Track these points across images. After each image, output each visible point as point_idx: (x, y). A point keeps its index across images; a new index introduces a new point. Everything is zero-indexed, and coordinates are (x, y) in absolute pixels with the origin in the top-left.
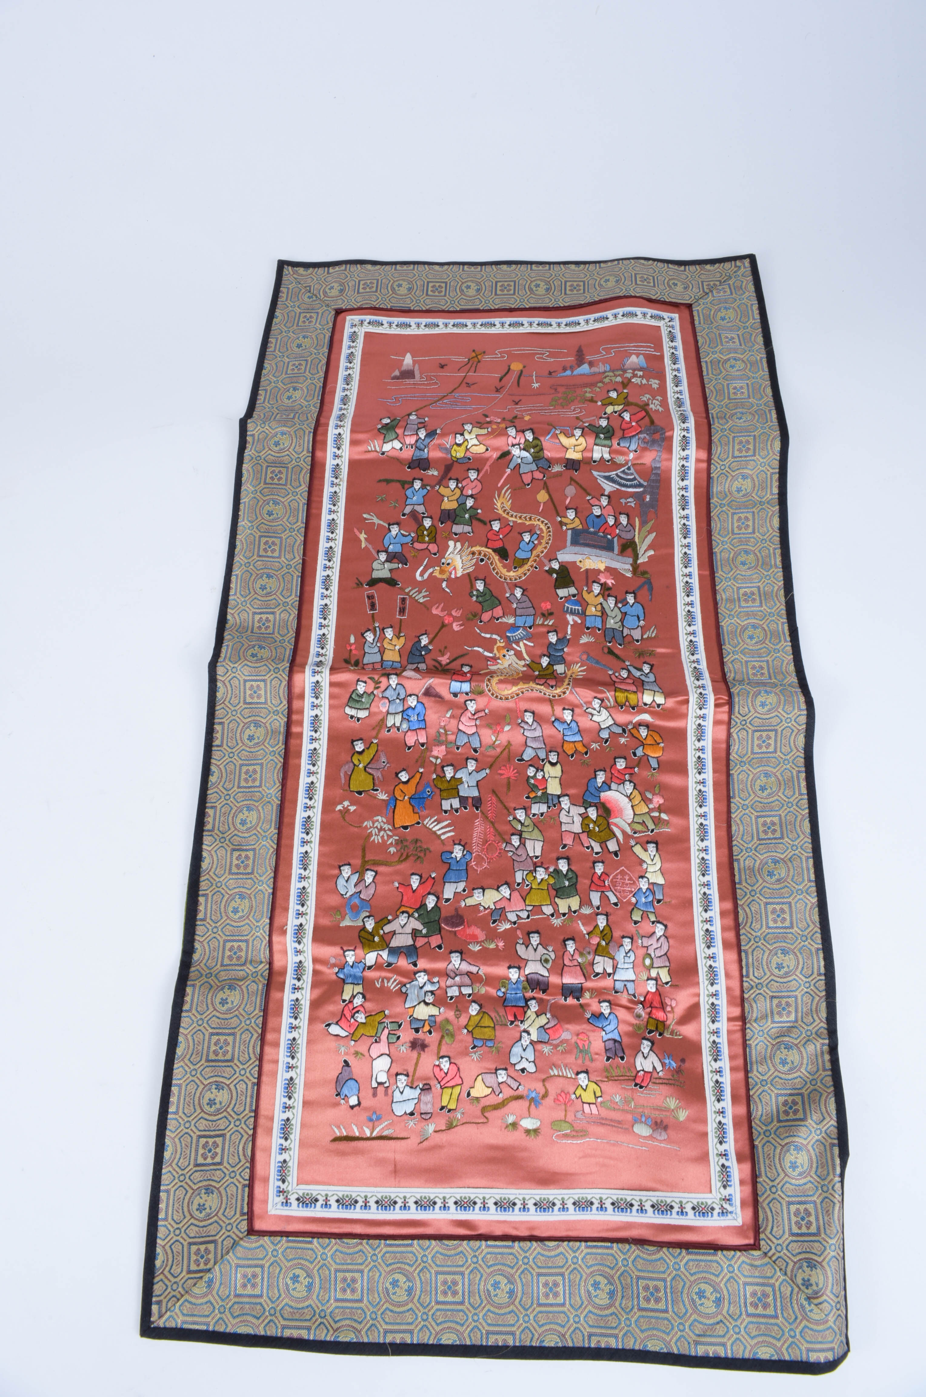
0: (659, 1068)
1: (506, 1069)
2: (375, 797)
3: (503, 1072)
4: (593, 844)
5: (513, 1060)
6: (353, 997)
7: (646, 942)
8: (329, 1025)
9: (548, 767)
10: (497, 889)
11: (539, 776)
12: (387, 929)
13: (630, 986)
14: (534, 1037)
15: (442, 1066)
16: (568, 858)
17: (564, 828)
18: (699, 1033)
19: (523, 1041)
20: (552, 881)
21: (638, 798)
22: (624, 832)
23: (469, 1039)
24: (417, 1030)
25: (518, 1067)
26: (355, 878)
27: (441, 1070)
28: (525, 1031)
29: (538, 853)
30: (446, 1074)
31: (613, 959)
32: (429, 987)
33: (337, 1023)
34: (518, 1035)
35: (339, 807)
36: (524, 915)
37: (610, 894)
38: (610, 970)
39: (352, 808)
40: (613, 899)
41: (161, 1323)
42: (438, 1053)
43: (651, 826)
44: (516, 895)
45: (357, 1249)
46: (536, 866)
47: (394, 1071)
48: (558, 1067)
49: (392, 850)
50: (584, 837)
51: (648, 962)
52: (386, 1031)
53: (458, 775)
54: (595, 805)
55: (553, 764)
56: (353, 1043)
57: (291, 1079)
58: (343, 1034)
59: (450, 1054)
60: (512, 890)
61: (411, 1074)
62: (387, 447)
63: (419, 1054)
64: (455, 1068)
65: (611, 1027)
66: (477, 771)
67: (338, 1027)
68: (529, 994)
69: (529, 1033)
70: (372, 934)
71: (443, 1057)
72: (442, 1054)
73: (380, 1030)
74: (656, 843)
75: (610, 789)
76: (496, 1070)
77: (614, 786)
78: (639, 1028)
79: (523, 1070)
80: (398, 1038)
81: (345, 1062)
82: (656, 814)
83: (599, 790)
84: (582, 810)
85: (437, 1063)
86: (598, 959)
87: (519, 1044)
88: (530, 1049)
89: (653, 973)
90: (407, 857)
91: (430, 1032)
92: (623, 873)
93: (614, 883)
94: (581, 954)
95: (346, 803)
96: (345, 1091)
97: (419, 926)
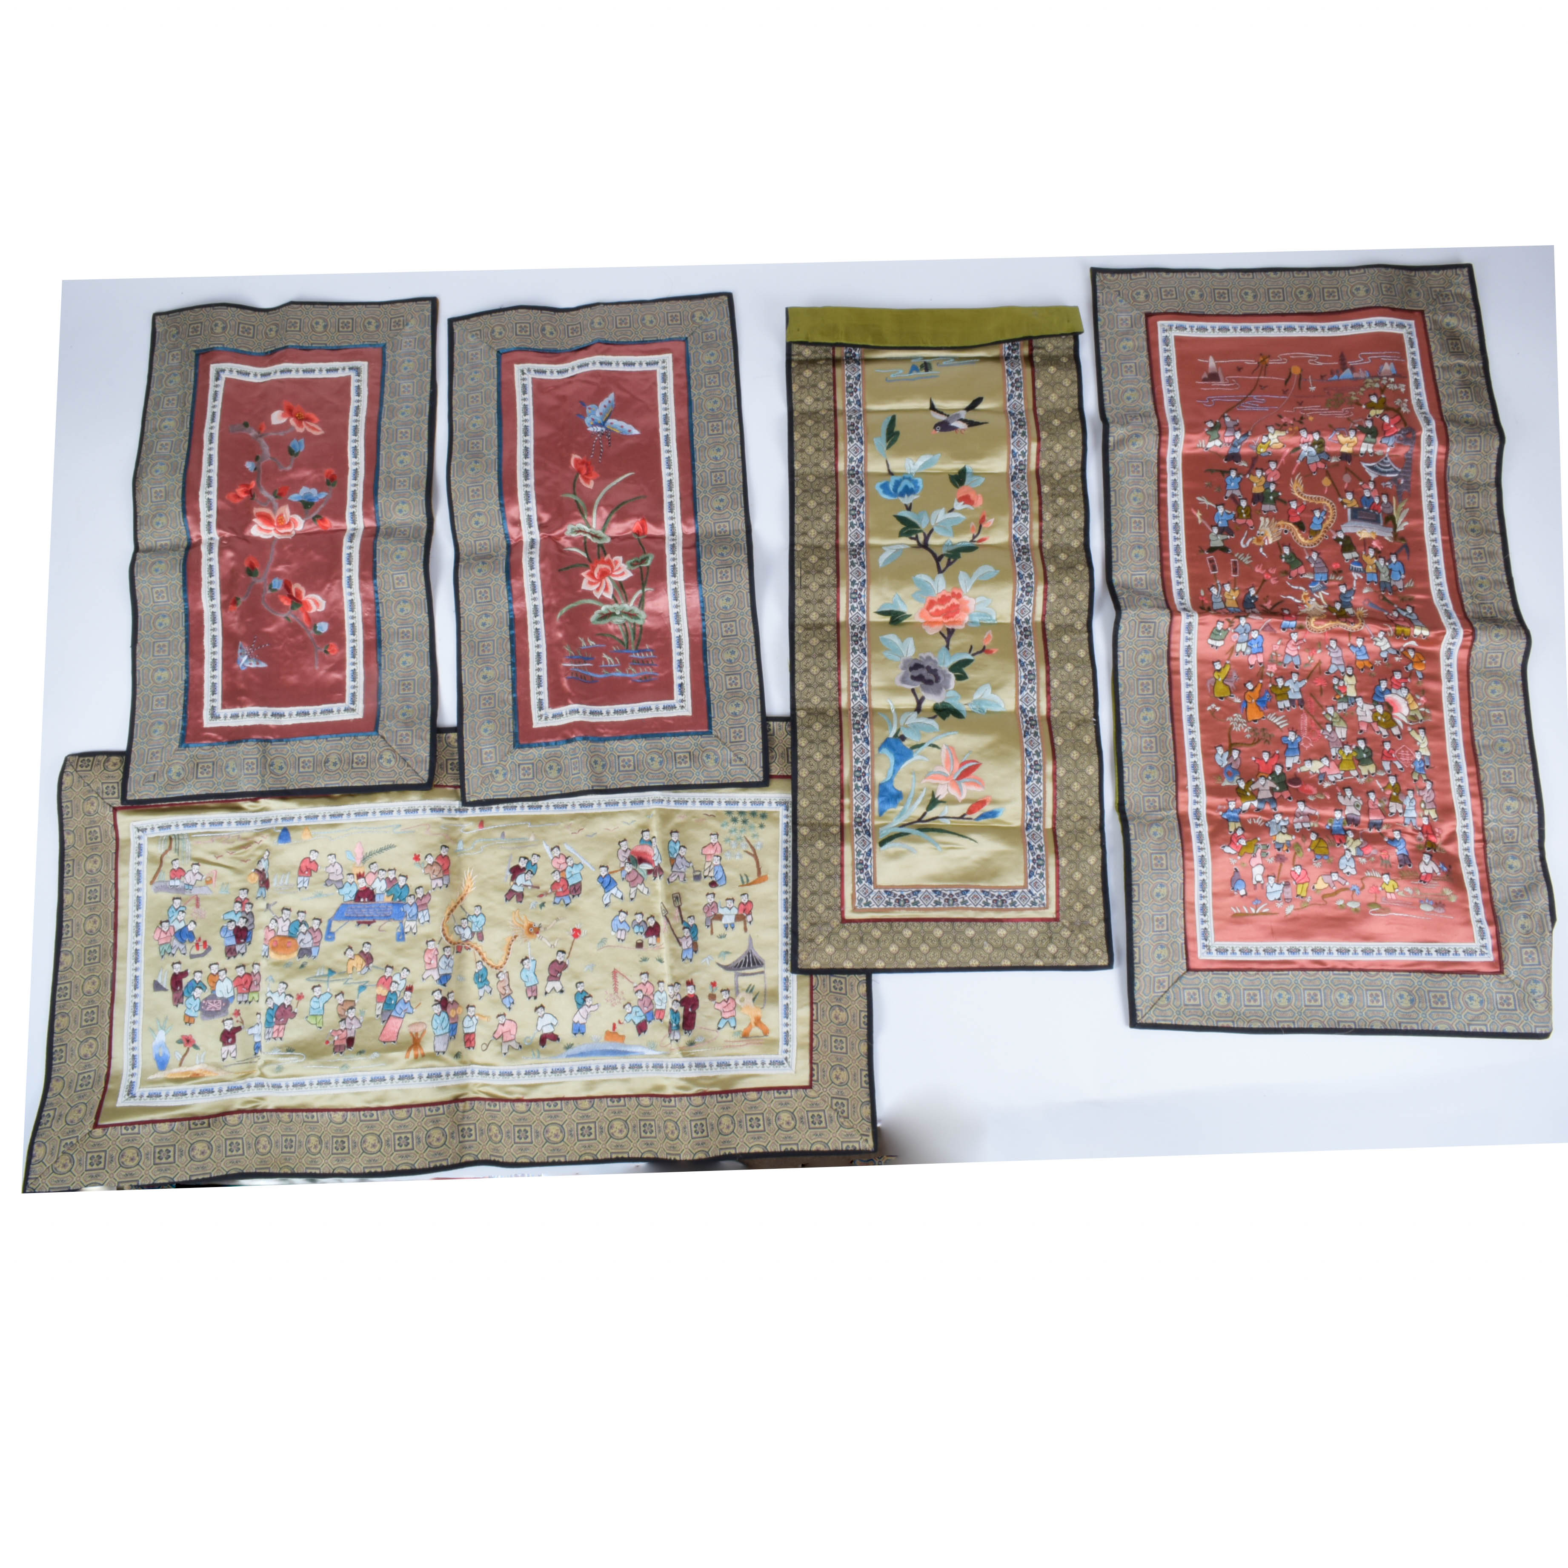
0: (1437, 870)
1: (1337, 872)
2: (1232, 701)
3: (1335, 874)
4: (1382, 729)
5: (1341, 867)
6: (1236, 830)
7: (1422, 793)
8: (1223, 847)
9: (1346, 678)
10: (1320, 760)
11: (1341, 684)
12: (1254, 787)
13: (1414, 821)
14: (1354, 853)
15: (1296, 871)
16: (1364, 739)
17: (1360, 719)
18: (1457, 849)
19: (1346, 855)
20: (1355, 754)
21: (1411, 700)
22: (1403, 723)
23: (1312, 854)
24: (1279, 850)
25: (1345, 871)
26: (1226, 755)
27: (1295, 873)
28: (1347, 849)
29: (1344, 736)
30: (1299, 876)
31: (1402, 803)
32: (1282, 823)
33: (1228, 846)
35: (1209, 708)
36: (1339, 777)
37: (1397, 763)
38: (1400, 811)
39: (1218, 709)
40: (1399, 766)
42: (1293, 863)
43: (1420, 717)
44: (1333, 764)
45: (1255, 977)
46: (1343, 744)
47: (1266, 874)
48: (1370, 870)
49: (1248, 736)
50: (1375, 725)
51: (1423, 805)
52: (1259, 850)
53: (1287, 684)
54: (1381, 704)
55: (1350, 676)
56: (1239, 858)
57: (1204, 880)
58: (1233, 852)
60: (1330, 760)
61: (1276, 876)
62: (1210, 445)
63: (1281, 864)
64: (1304, 872)
65: (1401, 846)
66: (1299, 681)
67: (1229, 848)
68: (1347, 827)
69: (1350, 851)
70: (1245, 791)
71: (1296, 865)
73: (1255, 850)
74: (1424, 728)
75: (1390, 692)
76: (1331, 873)
77: (1393, 691)
78: (1420, 846)
79: (1348, 873)
80: (1267, 854)
81: (1235, 869)
82: (1422, 709)
83: (1383, 693)
84: (1372, 707)
85: (1293, 869)
86: (1391, 804)
87: (1344, 857)
88: (1352, 861)
89: (1426, 813)
90: (1259, 740)
91: (1287, 851)
92: (1404, 749)
93: (1399, 756)
94: (1380, 801)
95: (1213, 705)
96: (1237, 887)
97: (1273, 785)
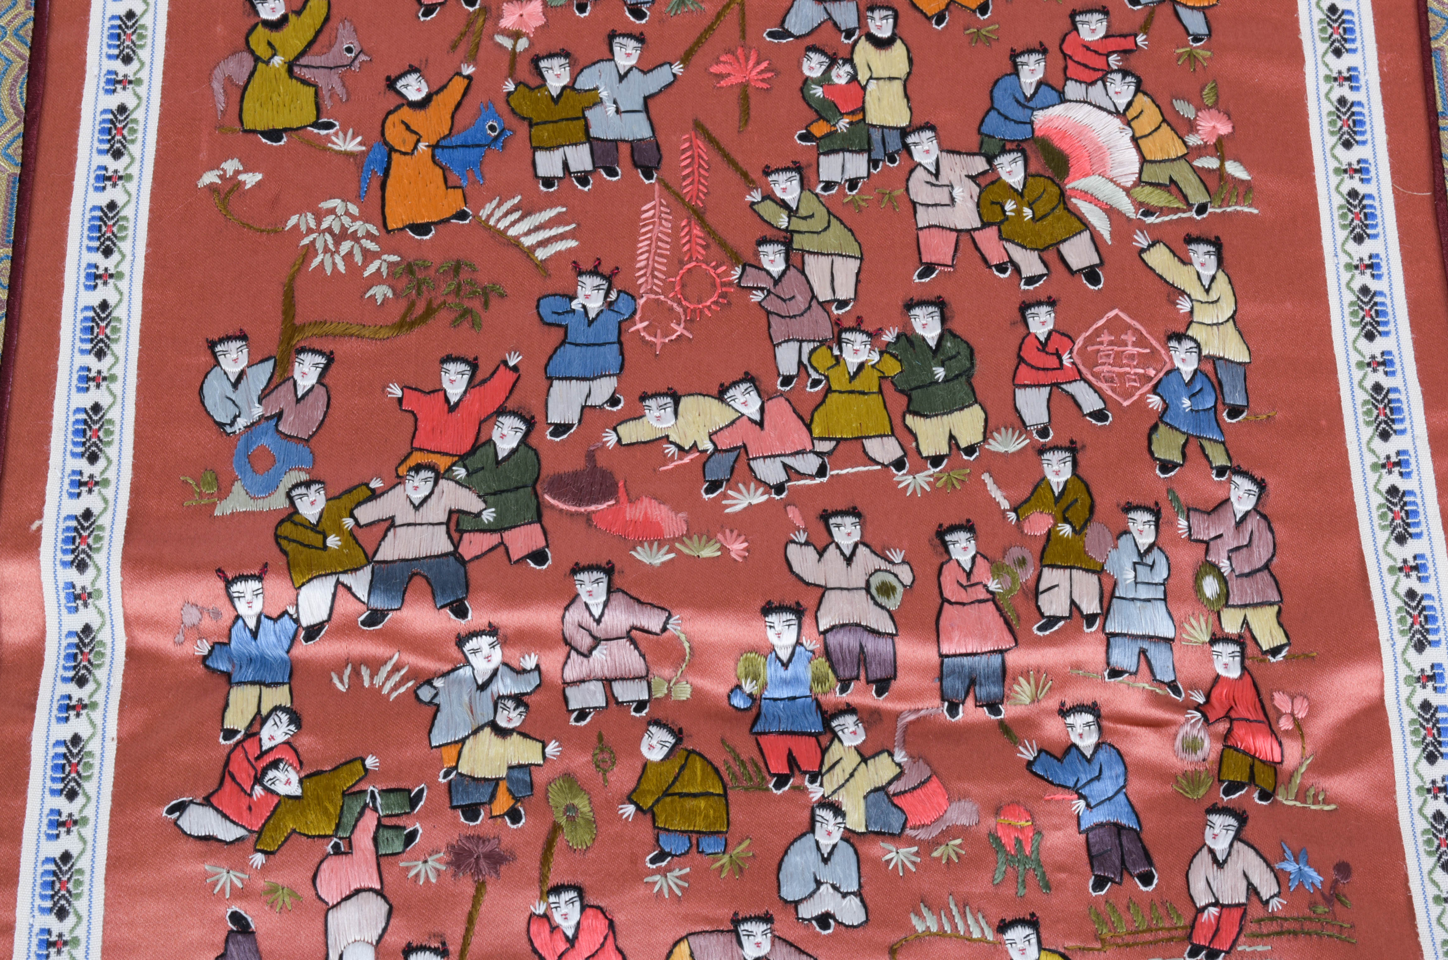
0: (1267, 887)
1: (767, 919)
2: (322, 147)
3: (758, 928)
4: (1018, 254)
5: (790, 891)
6: (260, 719)
7: (1205, 531)
8: (181, 808)
9: (864, 52)
10: (721, 395)
11: (841, 75)
12: (367, 513)
13: (1159, 657)
14: (856, 821)
15: (557, 918)
16: (940, 304)
17: (924, 218)
18: (1388, 790)
19: (820, 834)
20: (893, 368)
21: (1151, 116)
22: (1111, 212)
23: (646, 832)
24: (471, 812)
25: (808, 911)
26: (263, 373)
27: (554, 929)
28: (826, 803)
29: (845, 291)
30: (572, 942)
31: (1099, 571)
32: (505, 685)
33: (207, 802)
34: (807, 814)
35: (210, 178)
36: (809, 464)
37: (1079, 390)
38: (1090, 606)
39: (251, 179)
40: (1090, 402)
42: (543, 878)
43: (1198, 197)
44: (778, 408)
46: (839, 328)
47: (397, 940)
48: (937, 908)
49: (380, 292)
50: (988, 239)
51: (1210, 587)
52: (370, 821)
53: (584, 82)
54: (1019, 147)
55: (881, 44)
56: (259, 859)
58: (229, 832)
59: (579, 880)
60: (765, 396)
61: (454, 948)
63: (480, 887)
64: (602, 925)
65: (1106, 787)
66: (645, 69)
67: (209, 813)
68: (836, 697)
69: (837, 810)
70: (318, 529)
71: (557, 890)
72: (553, 880)
73: (348, 819)
74: (1217, 244)
75: (1063, 99)
76: (737, 921)
77: (1073, 90)
78: (1192, 779)
79: (824, 920)
80: (411, 837)
81: (236, 917)
82: (1211, 163)
83: (1028, 104)
84: (979, 164)
85: (541, 910)
86: (1050, 577)
87: (808, 841)
88: (846, 854)
89: (1231, 623)
90: (429, 312)
91: (514, 815)
92: (1116, 327)
93: (1092, 361)
94: (997, 569)
95: (231, 166)
97: (470, 502)
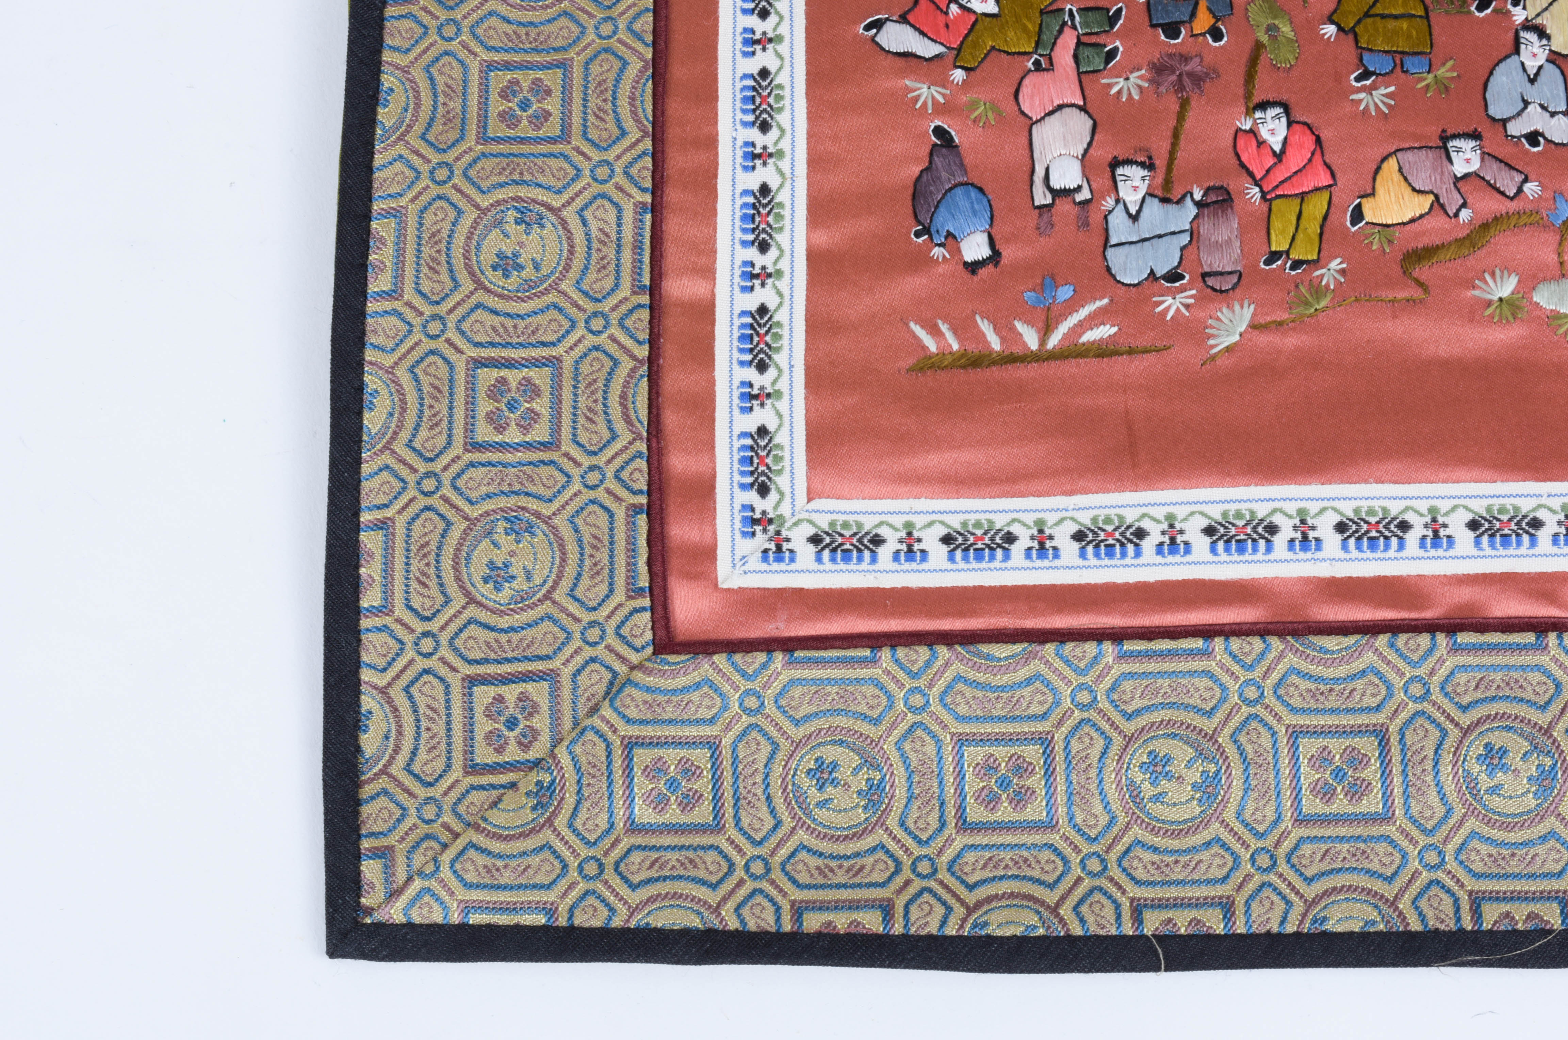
1: (1475, 135)
3: (1467, 145)
5: (1497, 110)
8: (878, 25)
14: (1562, 43)
15: (1264, 133)
19: (1525, 55)
23: (1347, 52)
24: (1172, 31)
25: (1516, 128)
27: (1261, 144)
28: (1528, 26)
30: (1279, 157)
33: (903, 19)
34: (1511, 35)
41: (396, 913)
42: (1248, 96)
45: (1023, 673)
47: (1103, 154)
52: (1068, 40)
56: (958, 75)
57: (765, 189)
58: (927, 49)
59: (1284, 98)
61: (1160, 162)
63: (1184, 104)
64: (1309, 143)
67: (907, 30)
69: (1542, 33)
71: (1263, 106)
72: (1257, 99)
73: (1046, 37)
76: (1445, 138)
79: (1533, 137)
80: (1111, 55)
81: (939, 132)
85: (1247, 126)
87: (1513, 61)
88: (1552, 75)
91: (1217, 35)
96: (944, 222)
